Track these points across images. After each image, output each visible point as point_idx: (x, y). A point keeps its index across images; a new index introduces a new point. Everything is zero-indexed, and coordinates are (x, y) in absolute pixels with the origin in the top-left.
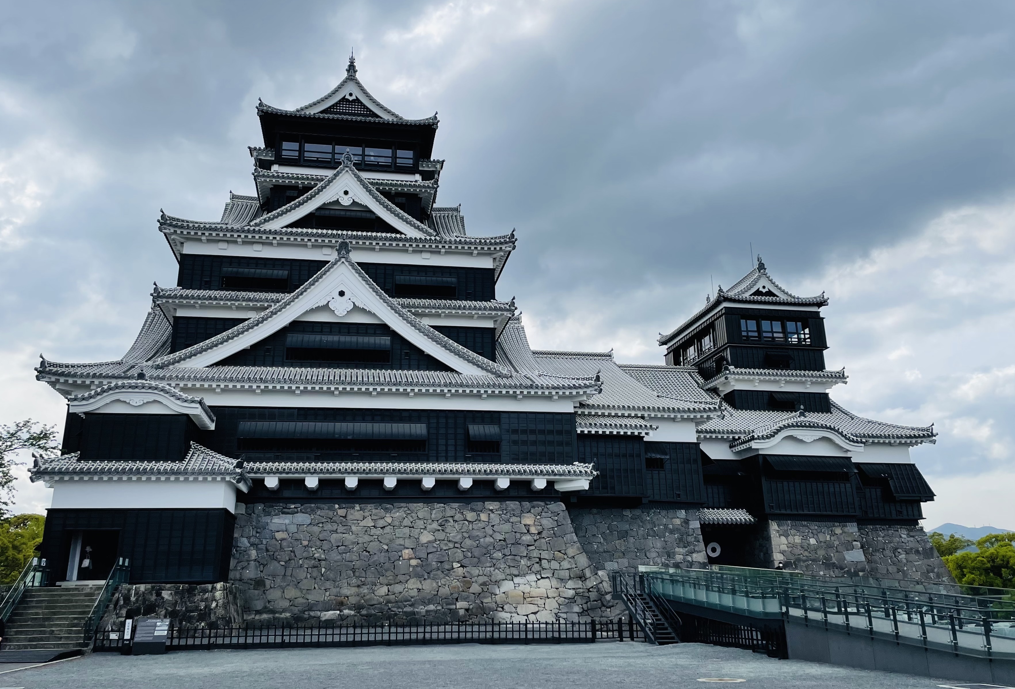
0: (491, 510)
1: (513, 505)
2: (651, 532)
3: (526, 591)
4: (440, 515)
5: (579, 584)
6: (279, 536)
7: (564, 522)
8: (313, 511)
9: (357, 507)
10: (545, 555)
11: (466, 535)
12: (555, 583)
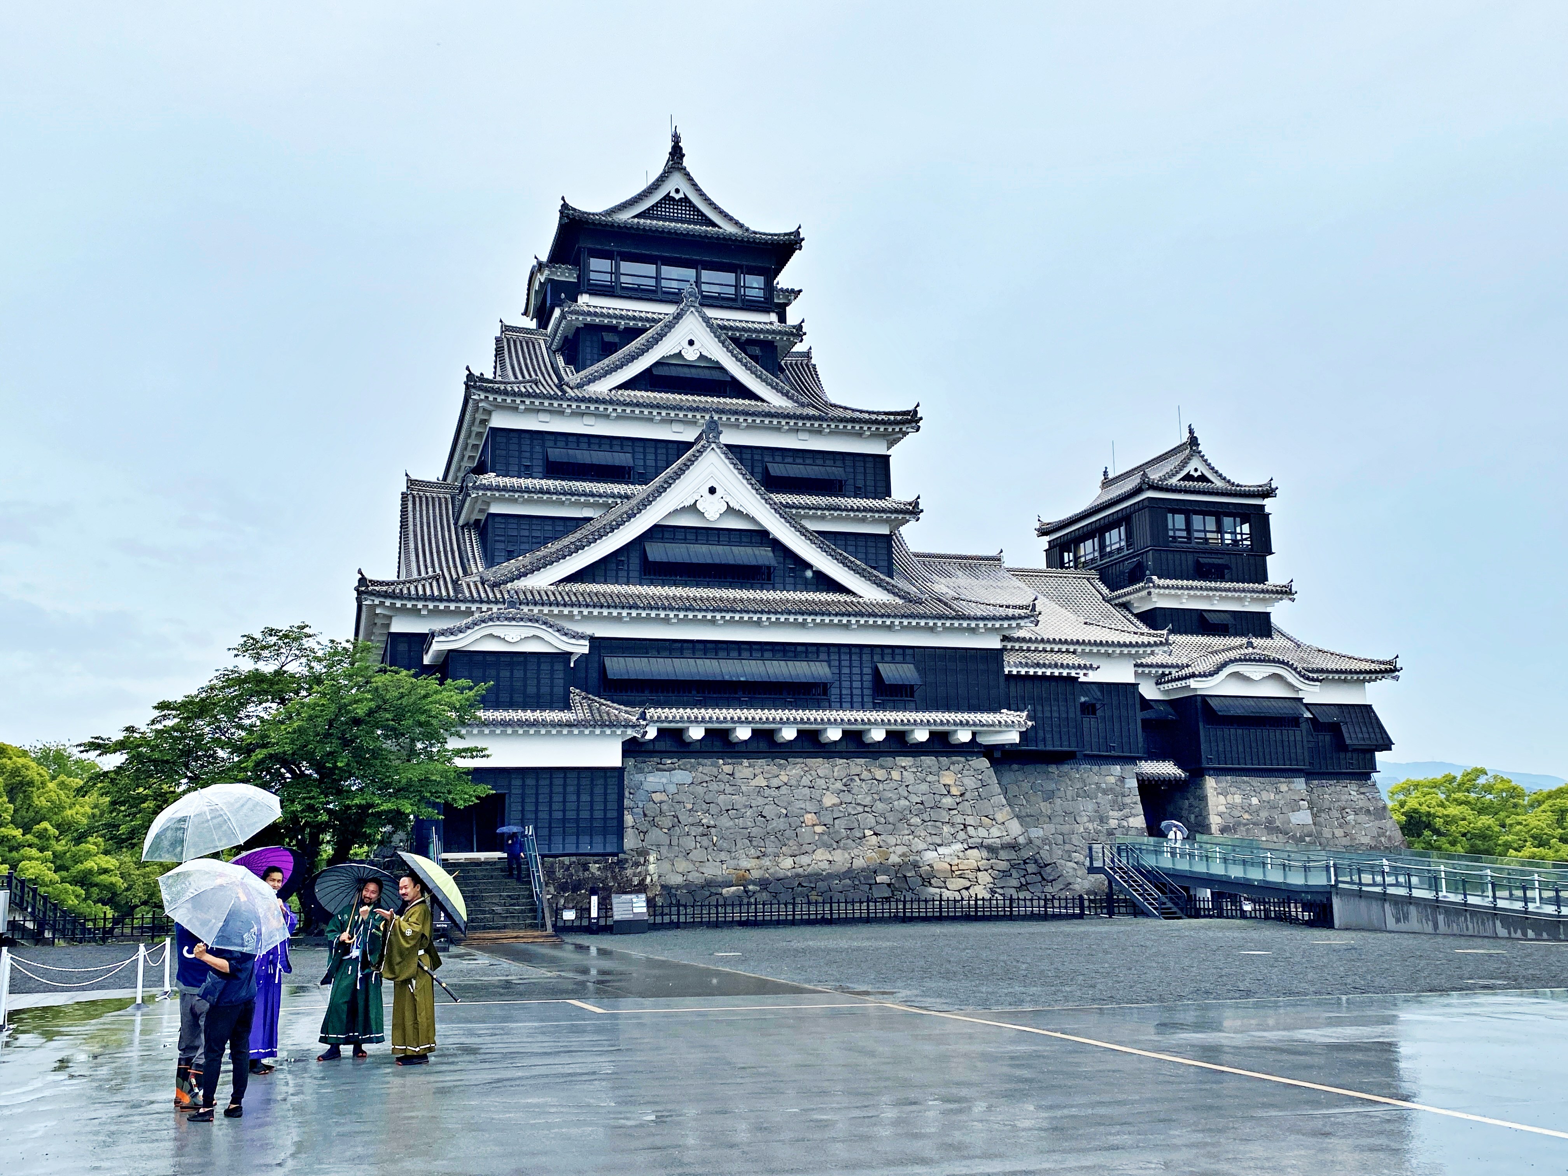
0: (904, 767)
1: (929, 761)
2: (1080, 791)
3: (953, 863)
4: (843, 774)
5: (1013, 855)
6: (657, 797)
7: (989, 782)
8: (693, 768)
9: (746, 762)
10: (970, 820)
11: (875, 796)
12: (985, 854)
